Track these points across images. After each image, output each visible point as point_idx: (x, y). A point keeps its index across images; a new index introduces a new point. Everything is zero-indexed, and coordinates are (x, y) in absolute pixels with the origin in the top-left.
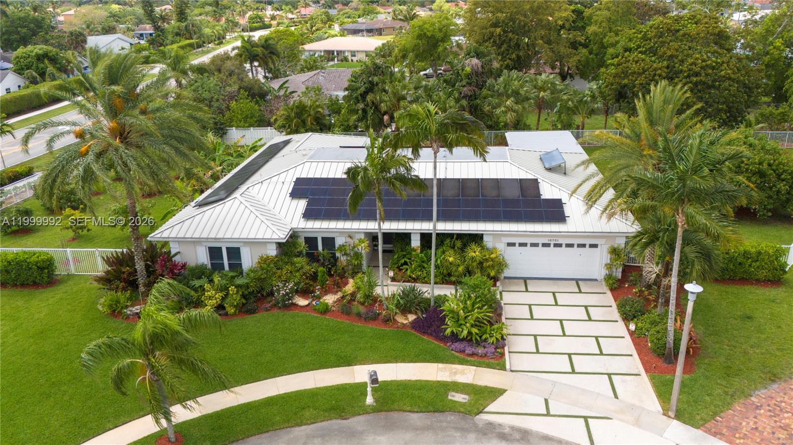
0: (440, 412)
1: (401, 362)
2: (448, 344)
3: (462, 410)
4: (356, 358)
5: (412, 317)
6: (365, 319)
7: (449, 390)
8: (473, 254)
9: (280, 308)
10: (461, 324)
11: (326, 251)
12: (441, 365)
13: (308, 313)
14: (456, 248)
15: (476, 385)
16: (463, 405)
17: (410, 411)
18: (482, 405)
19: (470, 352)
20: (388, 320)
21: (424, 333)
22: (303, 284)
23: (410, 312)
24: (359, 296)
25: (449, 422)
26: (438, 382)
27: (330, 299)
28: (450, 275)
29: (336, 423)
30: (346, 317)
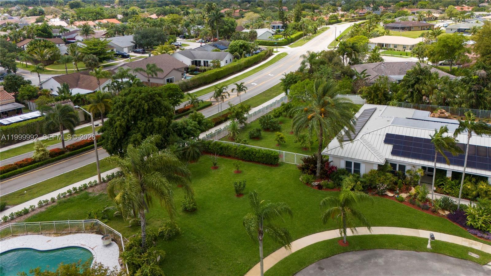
0: (465, 259)
1: (443, 233)
2: (468, 229)
3: (476, 261)
4: (420, 226)
5: (447, 213)
6: (423, 209)
7: (469, 251)
8: (482, 187)
9: (379, 195)
10: (476, 221)
11: (400, 172)
12: (464, 239)
13: (393, 200)
14: (472, 181)
15: (483, 252)
16: (477, 259)
17: (450, 256)
18: (486, 261)
19: (480, 236)
20: (434, 212)
21: (454, 221)
22: (390, 186)
23: (447, 210)
24: (418, 197)
25: (469, 265)
26: (463, 246)
27: (404, 195)
28: (467, 195)
29: (414, 253)
30: (413, 206)
